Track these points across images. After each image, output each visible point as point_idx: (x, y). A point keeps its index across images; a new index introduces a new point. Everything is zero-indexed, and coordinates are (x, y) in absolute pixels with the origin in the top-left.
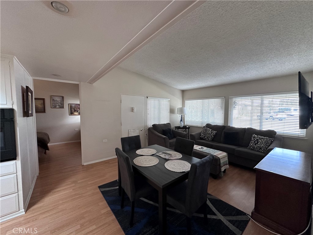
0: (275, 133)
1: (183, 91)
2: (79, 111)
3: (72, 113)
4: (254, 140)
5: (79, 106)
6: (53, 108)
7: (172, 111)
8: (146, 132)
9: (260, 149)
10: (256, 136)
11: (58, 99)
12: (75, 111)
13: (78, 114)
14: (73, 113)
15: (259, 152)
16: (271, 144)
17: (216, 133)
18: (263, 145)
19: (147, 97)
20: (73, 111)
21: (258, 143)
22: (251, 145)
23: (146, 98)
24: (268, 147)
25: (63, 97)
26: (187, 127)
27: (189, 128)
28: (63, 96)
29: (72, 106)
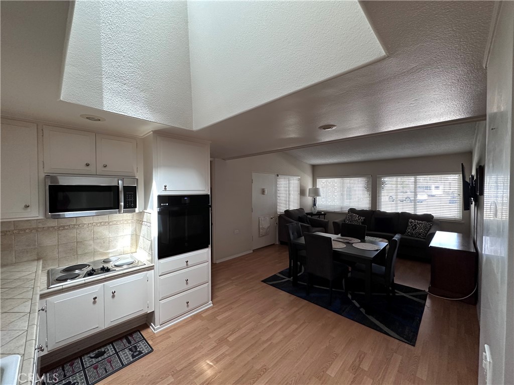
0: (433, 217)
1: (314, 167)
4: (412, 225)
7: (302, 192)
8: (276, 221)
9: (420, 234)
10: (413, 221)
15: (418, 238)
16: (430, 228)
17: (364, 220)
18: (421, 230)
19: (278, 175)
21: (416, 228)
22: (409, 231)
23: (276, 177)
24: (428, 232)
26: (323, 213)
27: (324, 214)
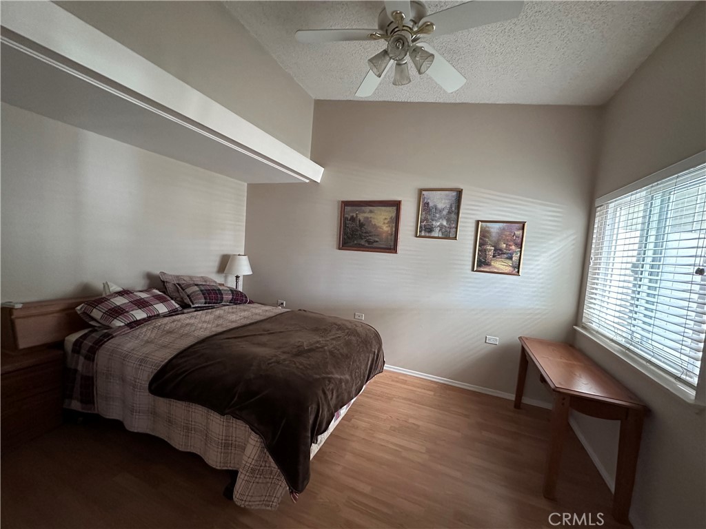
2: (515, 258)
3: (481, 263)
5: (519, 233)
6: (420, 237)
11: (441, 202)
12: (498, 252)
13: (508, 269)
14: (488, 264)
20: (491, 253)
25: (459, 193)
28: (461, 186)
29: (488, 232)
